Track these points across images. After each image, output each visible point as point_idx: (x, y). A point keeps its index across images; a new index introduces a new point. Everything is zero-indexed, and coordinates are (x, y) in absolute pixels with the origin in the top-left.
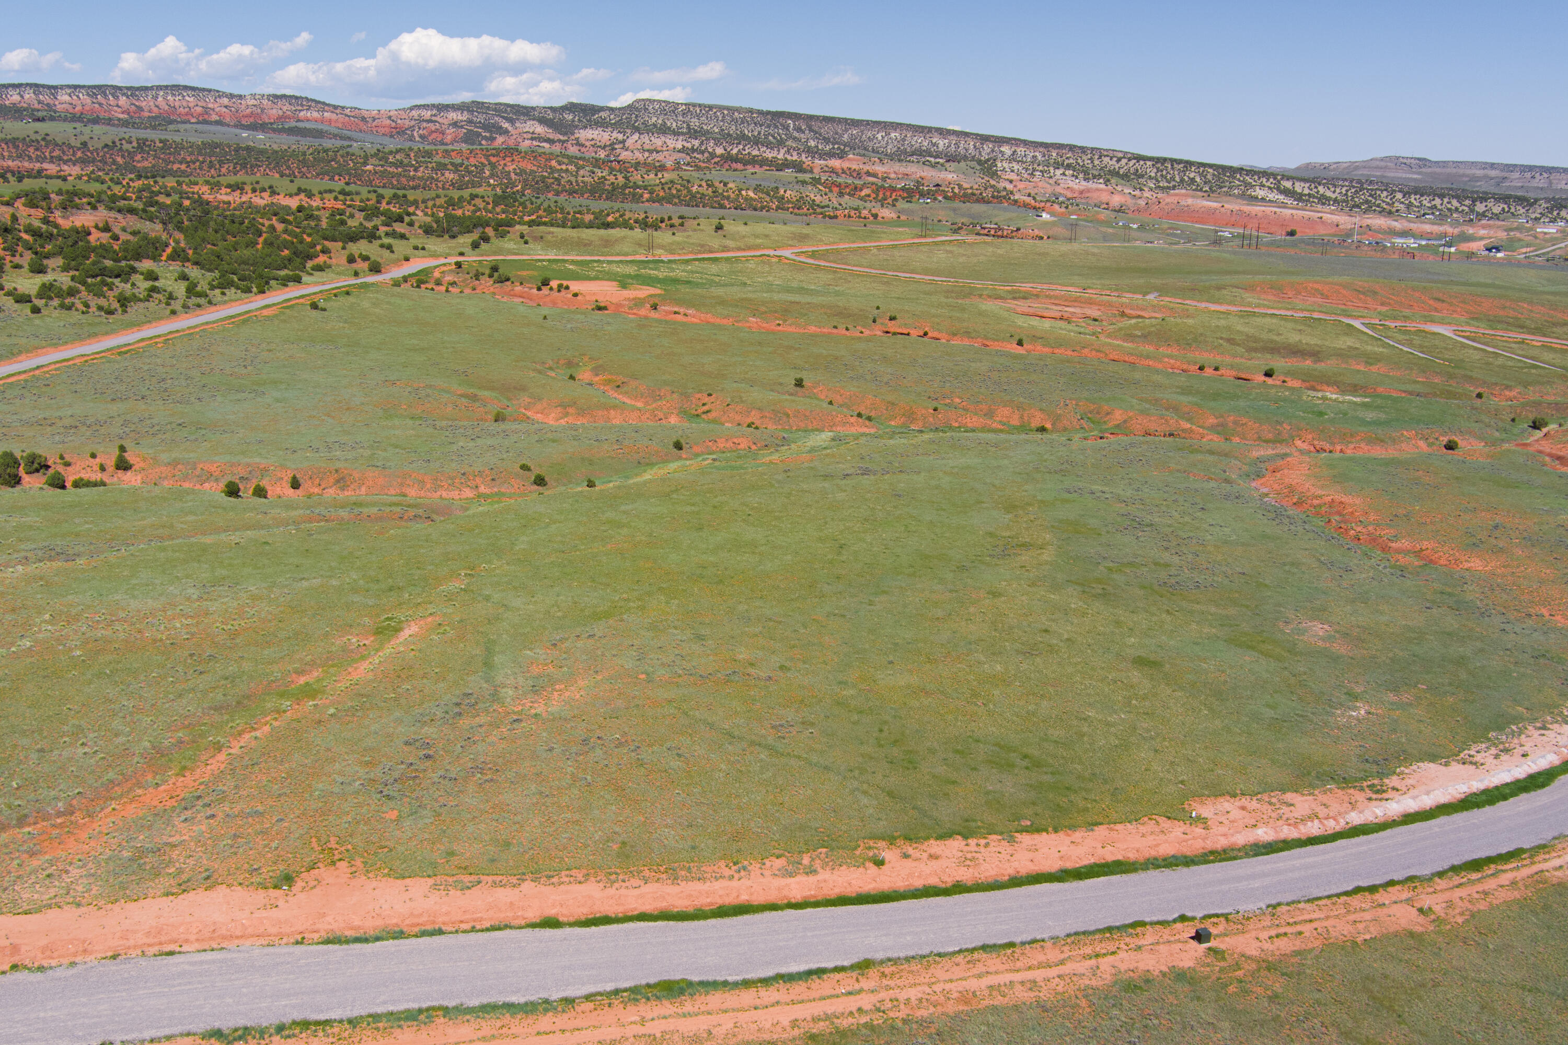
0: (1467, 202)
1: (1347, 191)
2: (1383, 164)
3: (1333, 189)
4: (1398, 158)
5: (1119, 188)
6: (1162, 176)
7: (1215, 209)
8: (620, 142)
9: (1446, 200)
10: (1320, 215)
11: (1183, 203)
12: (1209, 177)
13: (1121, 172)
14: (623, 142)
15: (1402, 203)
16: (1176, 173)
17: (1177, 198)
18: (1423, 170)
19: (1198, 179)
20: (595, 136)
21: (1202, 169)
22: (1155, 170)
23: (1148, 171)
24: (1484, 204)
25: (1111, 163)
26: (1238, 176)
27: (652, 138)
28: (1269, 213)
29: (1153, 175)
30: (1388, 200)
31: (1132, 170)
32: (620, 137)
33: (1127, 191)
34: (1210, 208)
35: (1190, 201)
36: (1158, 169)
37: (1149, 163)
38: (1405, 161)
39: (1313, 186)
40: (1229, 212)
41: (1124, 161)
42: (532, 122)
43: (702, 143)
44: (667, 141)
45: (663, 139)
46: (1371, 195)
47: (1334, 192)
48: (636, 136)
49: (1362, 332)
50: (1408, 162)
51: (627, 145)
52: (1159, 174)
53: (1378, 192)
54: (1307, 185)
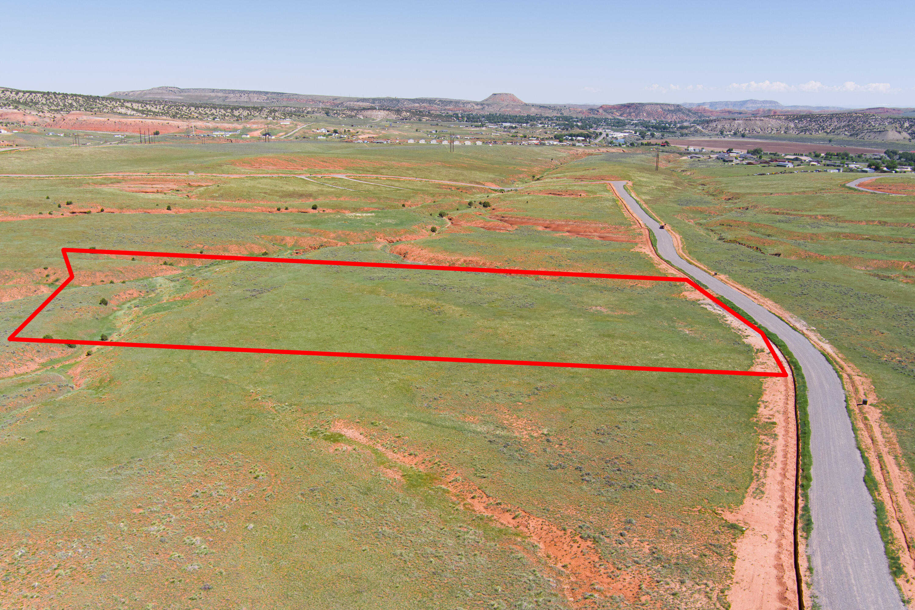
0: (229, 111)
1: (163, 107)
2: (160, 91)
3: (155, 107)
4: (167, 88)
5: (28, 111)
6: (50, 102)
7: (104, 122)
9: (218, 110)
10: (167, 122)
11: (80, 119)
12: (81, 102)
13: (21, 101)
15: (195, 113)
16: (59, 100)
17: (75, 116)
18: (182, 94)
19: (74, 104)
21: (75, 98)
22: (44, 99)
23: (40, 100)
24: (238, 111)
25: (12, 95)
26: (98, 101)
28: (138, 122)
29: (45, 102)
30: (187, 111)
31: (29, 100)
33: (33, 113)
34: (100, 122)
35: (85, 118)
36: (46, 98)
37: (39, 95)
38: (171, 89)
39: (143, 105)
40: (113, 123)
41: (21, 94)
46: (177, 109)
50: (173, 89)
52: (48, 102)
53: (181, 107)
54: (140, 105)
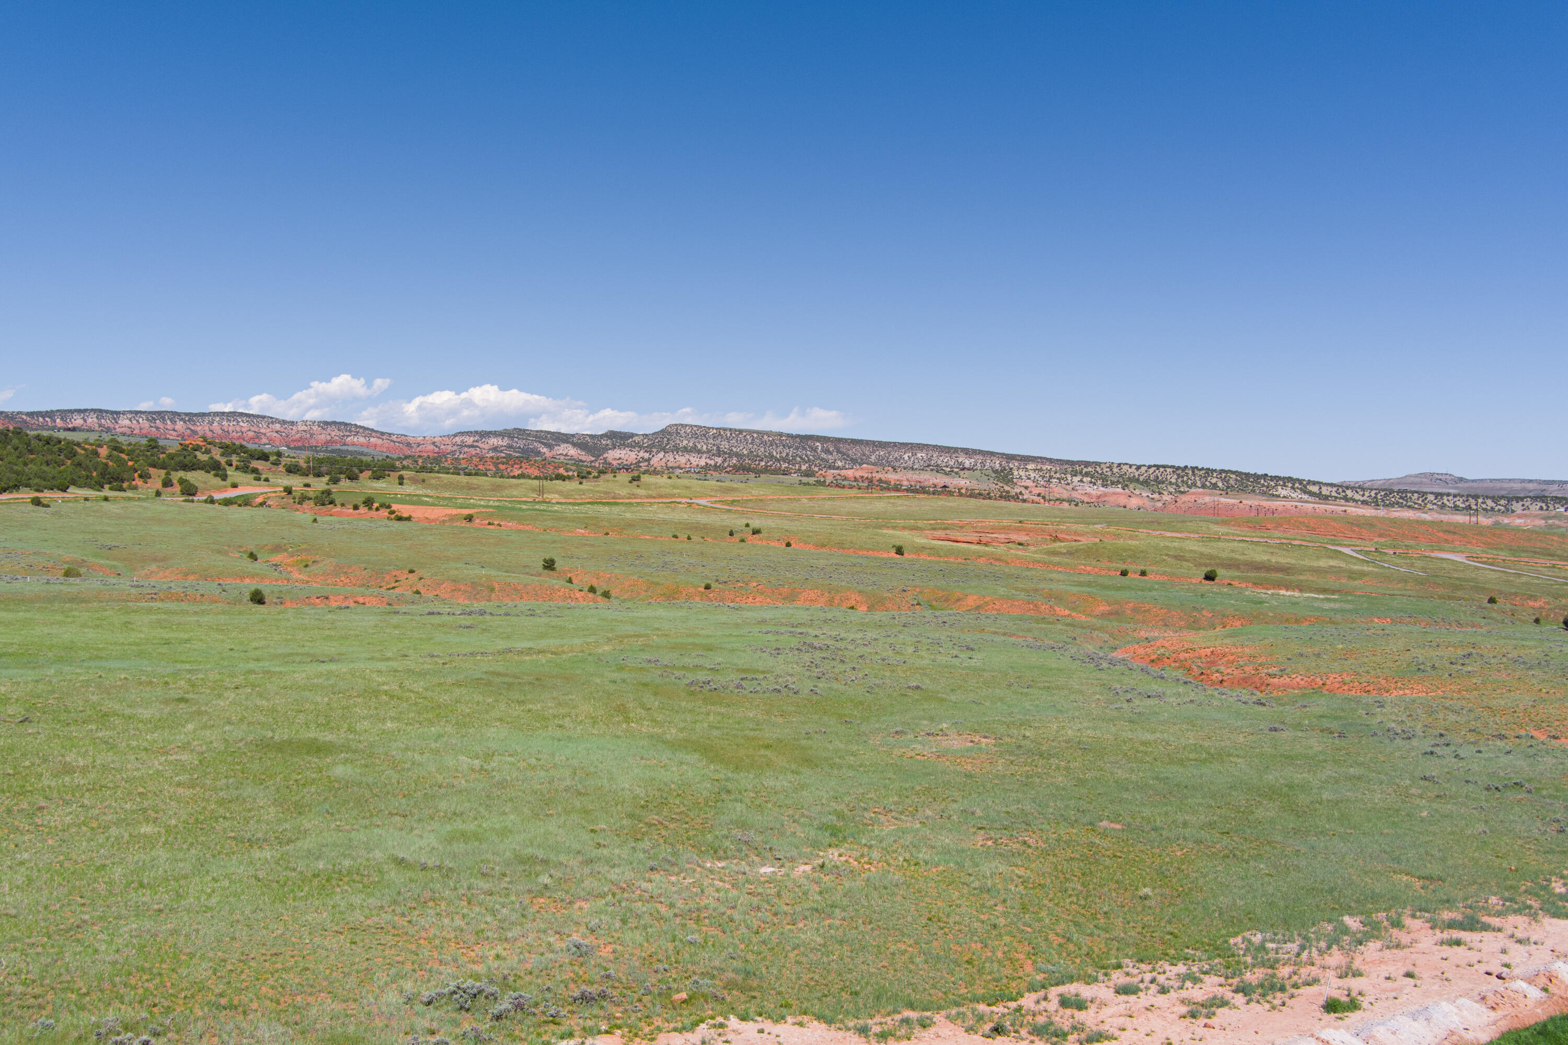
0: (1502, 502)
1: (1376, 494)
2: (1418, 480)
3: (1361, 493)
4: (1432, 474)
5: (1137, 492)
6: (1183, 481)
7: (1233, 505)
8: (646, 460)
9: (1480, 500)
10: (1344, 508)
11: (1200, 501)
12: (1232, 482)
13: (1141, 479)
14: (649, 460)
15: (1435, 504)
16: (1197, 478)
17: (1193, 497)
19: (1220, 484)
20: (622, 456)
21: (1223, 475)
22: (1175, 476)
23: (1169, 477)
24: (1521, 503)
25: (1130, 470)
26: (1262, 481)
27: (677, 457)
28: (1289, 507)
29: (1173, 480)
30: (1420, 502)
31: (1152, 477)
32: (646, 456)
33: (1144, 494)
34: (1227, 505)
35: (1207, 499)
36: (1178, 475)
37: (1168, 470)
38: (1440, 477)
39: (1340, 490)
40: (1248, 508)
41: (1143, 469)
42: (566, 445)
43: (725, 460)
44: (691, 458)
45: (687, 456)
46: (1401, 498)
47: (1363, 495)
48: (661, 455)
49: (1351, 557)
50: (1443, 478)
51: (652, 463)
52: (1179, 480)
53: (1409, 495)
54: (1335, 489)
